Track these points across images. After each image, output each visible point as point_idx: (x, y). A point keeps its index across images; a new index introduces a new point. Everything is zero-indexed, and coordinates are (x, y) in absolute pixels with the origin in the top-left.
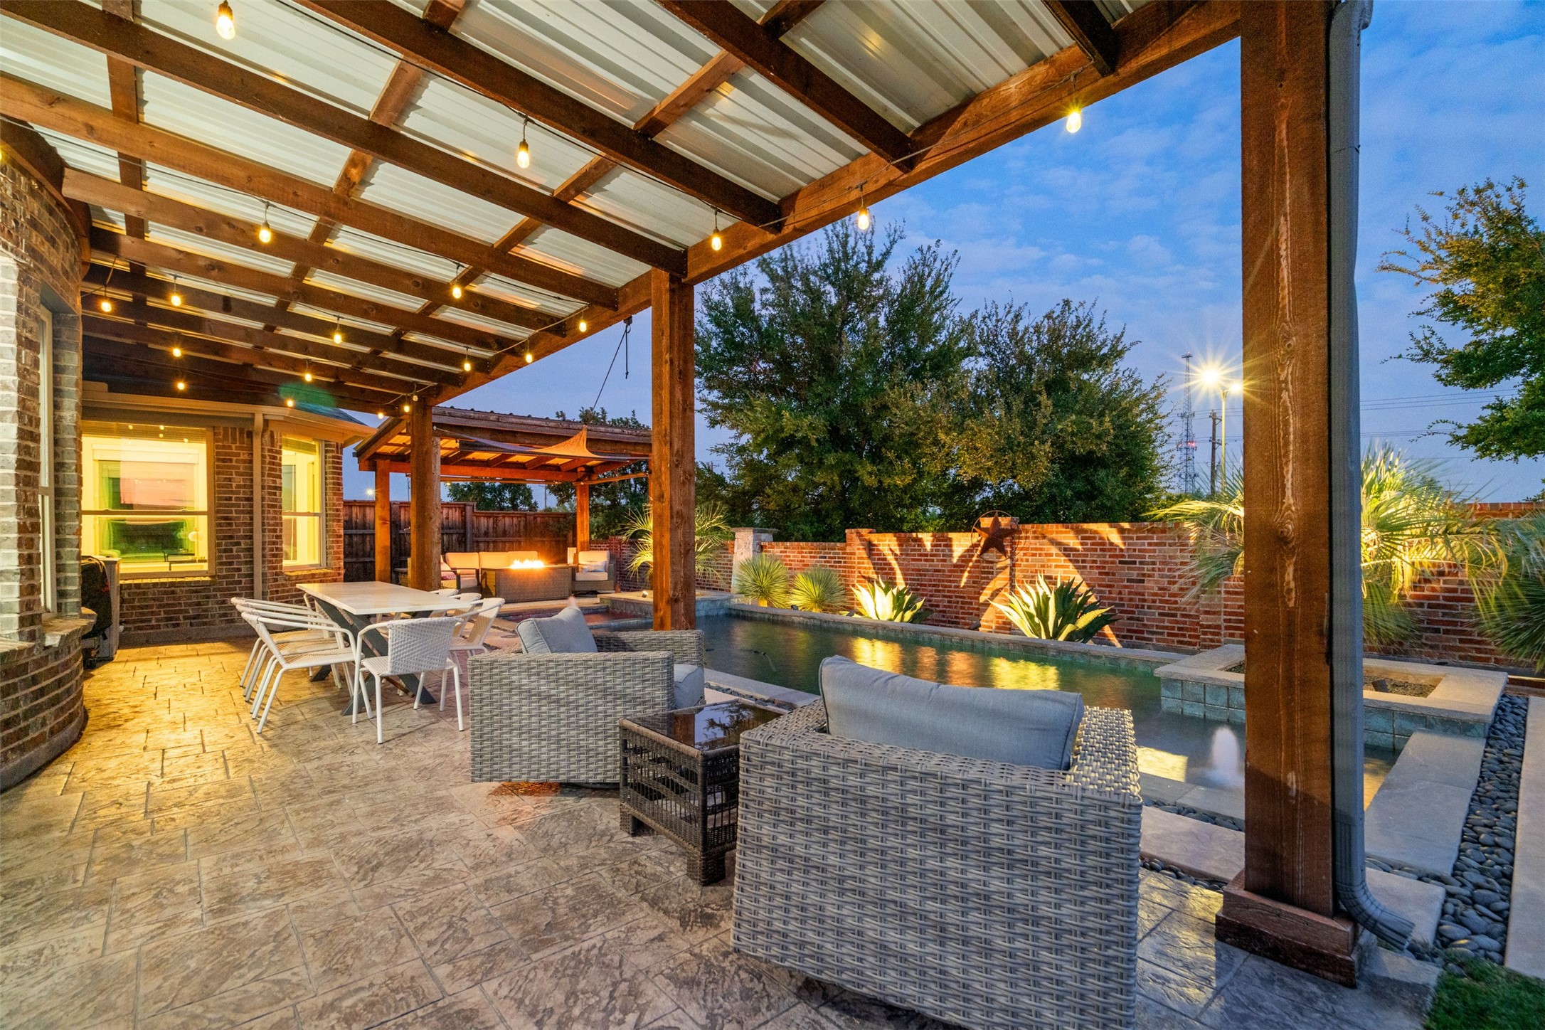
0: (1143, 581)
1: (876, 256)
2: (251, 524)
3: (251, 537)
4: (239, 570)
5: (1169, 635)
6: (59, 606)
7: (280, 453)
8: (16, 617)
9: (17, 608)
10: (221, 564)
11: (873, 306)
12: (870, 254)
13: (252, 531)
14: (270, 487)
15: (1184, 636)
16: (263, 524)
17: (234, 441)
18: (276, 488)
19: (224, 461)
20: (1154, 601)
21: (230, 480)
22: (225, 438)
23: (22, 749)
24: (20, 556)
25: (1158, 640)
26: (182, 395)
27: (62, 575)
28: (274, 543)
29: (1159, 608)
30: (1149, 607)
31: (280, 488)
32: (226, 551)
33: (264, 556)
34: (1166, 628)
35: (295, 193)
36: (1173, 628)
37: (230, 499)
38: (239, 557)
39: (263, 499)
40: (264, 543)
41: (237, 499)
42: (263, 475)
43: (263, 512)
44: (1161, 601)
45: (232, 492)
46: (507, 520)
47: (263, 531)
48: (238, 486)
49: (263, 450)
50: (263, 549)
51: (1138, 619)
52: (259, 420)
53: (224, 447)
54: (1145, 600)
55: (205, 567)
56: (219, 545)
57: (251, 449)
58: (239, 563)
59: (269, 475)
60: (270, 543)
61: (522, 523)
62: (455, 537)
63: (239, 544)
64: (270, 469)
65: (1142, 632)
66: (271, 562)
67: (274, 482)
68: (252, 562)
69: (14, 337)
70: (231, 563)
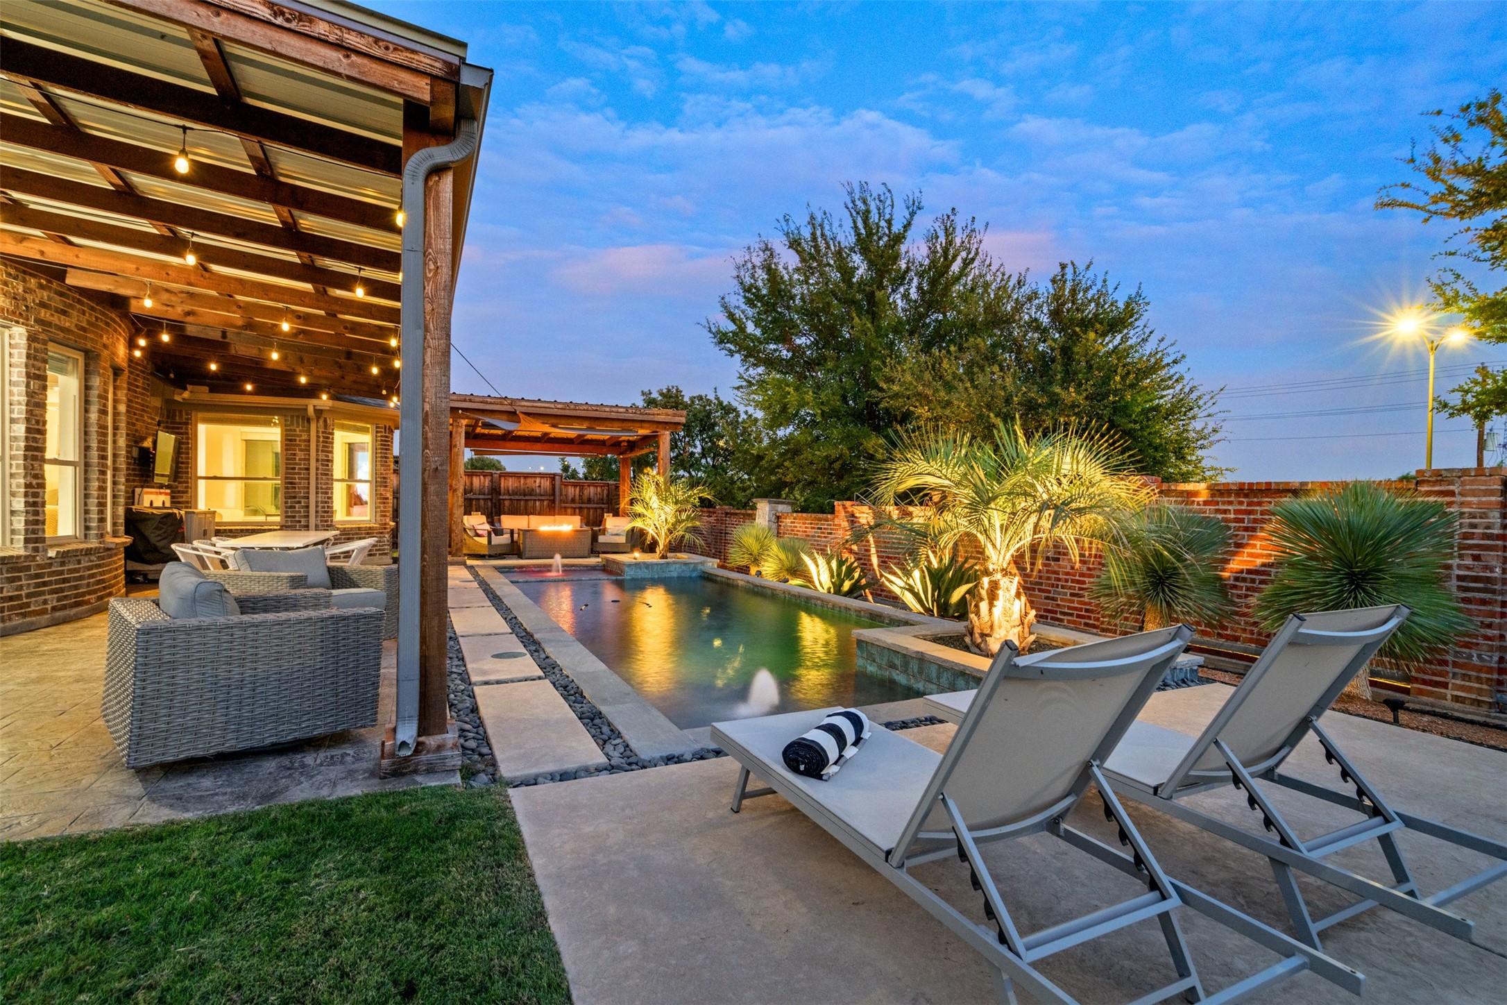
0: (1058, 560)
1: (897, 228)
2: (308, 488)
3: (308, 498)
4: (300, 522)
5: (1078, 616)
6: (86, 536)
7: (333, 434)
8: (22, 537)
9: (23, 532)
10: (287, 517)
11: (903, 278)
12: (889, 228)
13: (308, 493)
14: (322, 460)
15: (1089, 618)
16: (317, 488)
17: (298, 425)
18: (328, 461)
19: (291, 440)
20: (1067, 581)
21: (295, 454)
22: (292, 424)
23: (24, 615)
24: (26, 502)
25: (1069, 621)
26: (250, 393)
27: (87, 516)
28: (326, 502)
29: (1070, 588)
30: (1063, 587)
31: (332, 461)
32: (291, 507)
33: (317, 512)
34: (1076, 609)
35: (167, 274)
36: (1081, 610)
37: (294, 469)
38: (300, 512)
39: (317, 469)
40: (317, 502)
41: (300, 469)
42: (317, 450)
43: (317, 479)
44: (1073, 581)
45: (296, 464)
46: (592, 489)
47: (317, 493)
48: (300, 459)
49: (318, 432)
50: (317, 507)
51: (1053, 599)
52: (311, 410)
53: (291, 430)
54: (1059, 580)
55: (278, 519)
56: (286, 503)
57: (309, 431)
58: (300, 517)
59: (322, 451)
60: (322, 502)
61: (605, 492)
62: (545, 503)
63: (300, 502)
64: (323, 446)
65: (1055, 612)
66: (323, 517)
67: (327, 456)
68: (308, 516)
69: (24, 374)
70: (294, 517)
